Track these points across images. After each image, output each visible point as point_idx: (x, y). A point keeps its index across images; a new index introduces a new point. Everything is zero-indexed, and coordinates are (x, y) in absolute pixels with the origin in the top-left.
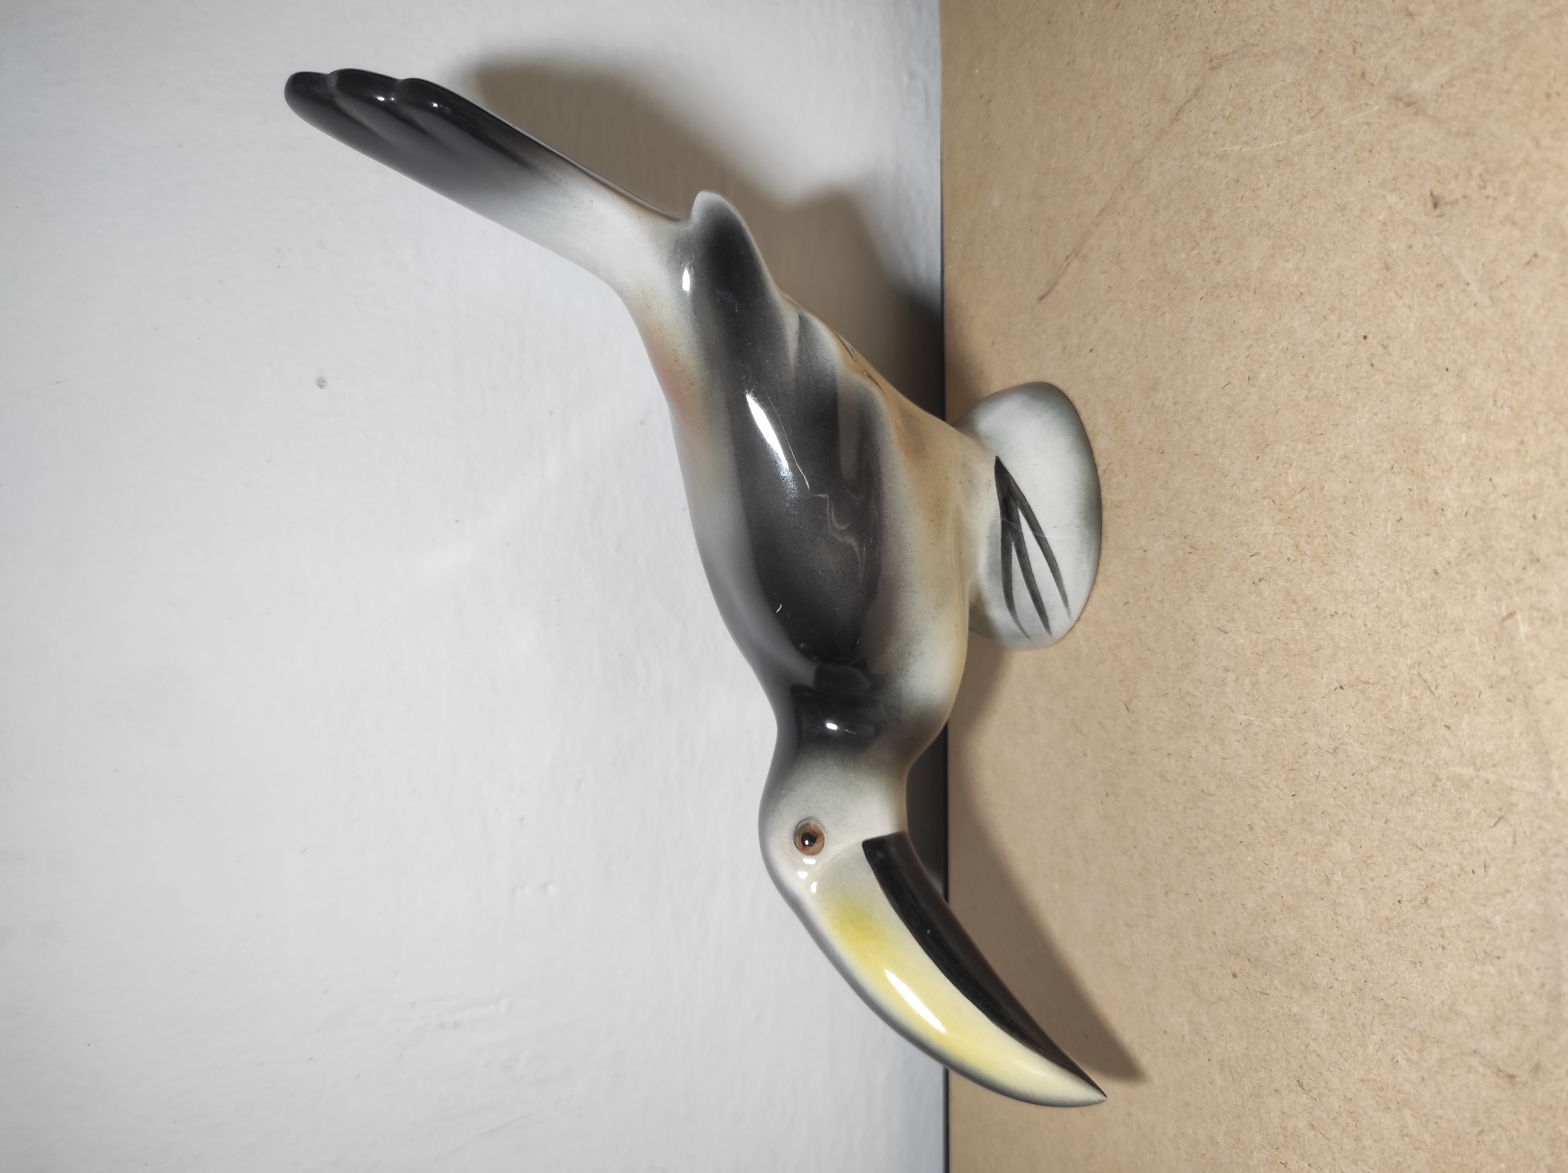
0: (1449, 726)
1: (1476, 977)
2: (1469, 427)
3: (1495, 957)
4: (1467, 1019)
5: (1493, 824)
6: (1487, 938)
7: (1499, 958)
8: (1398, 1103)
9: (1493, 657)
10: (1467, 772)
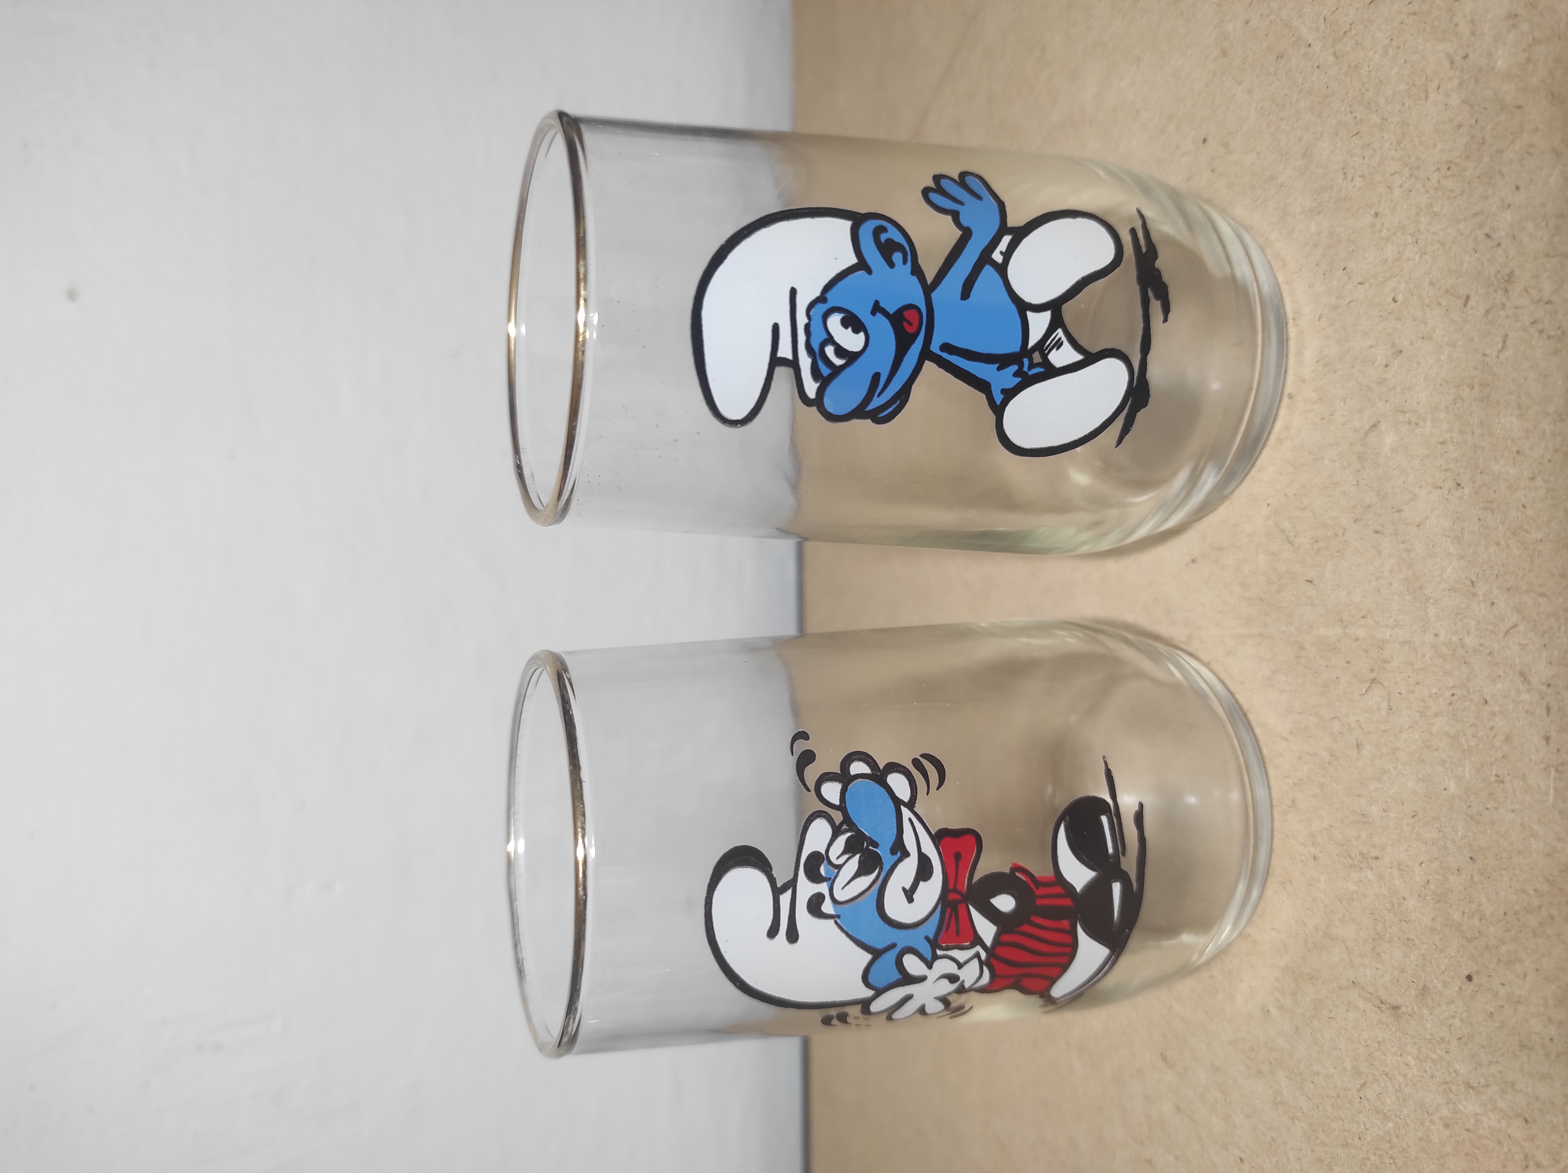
0: (1310, 580)
1: (1352, 887)
2: (1319, 213)
3: (1372, 857)
4: (1344, 943)
5: (1364, 690)
6: (1364, 835)
7: (1377, 858)
8: (1270, 1063)
9: (1355, 483)
10: (1333, 632)
